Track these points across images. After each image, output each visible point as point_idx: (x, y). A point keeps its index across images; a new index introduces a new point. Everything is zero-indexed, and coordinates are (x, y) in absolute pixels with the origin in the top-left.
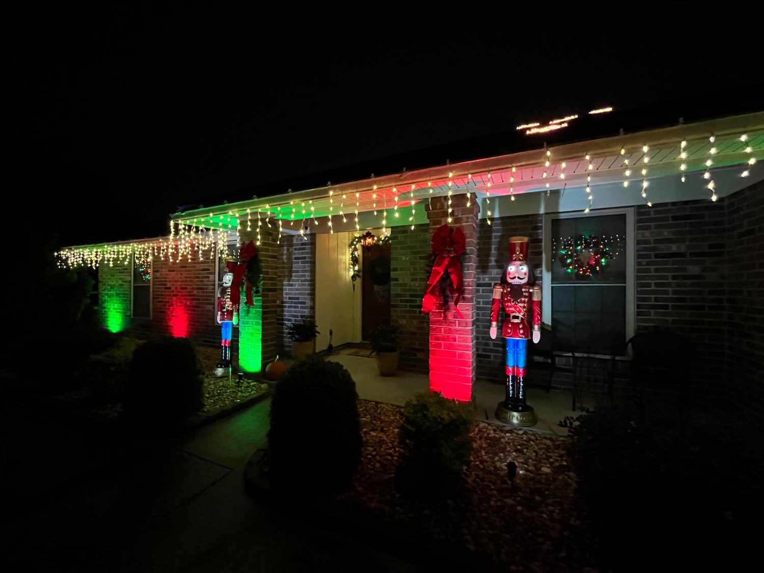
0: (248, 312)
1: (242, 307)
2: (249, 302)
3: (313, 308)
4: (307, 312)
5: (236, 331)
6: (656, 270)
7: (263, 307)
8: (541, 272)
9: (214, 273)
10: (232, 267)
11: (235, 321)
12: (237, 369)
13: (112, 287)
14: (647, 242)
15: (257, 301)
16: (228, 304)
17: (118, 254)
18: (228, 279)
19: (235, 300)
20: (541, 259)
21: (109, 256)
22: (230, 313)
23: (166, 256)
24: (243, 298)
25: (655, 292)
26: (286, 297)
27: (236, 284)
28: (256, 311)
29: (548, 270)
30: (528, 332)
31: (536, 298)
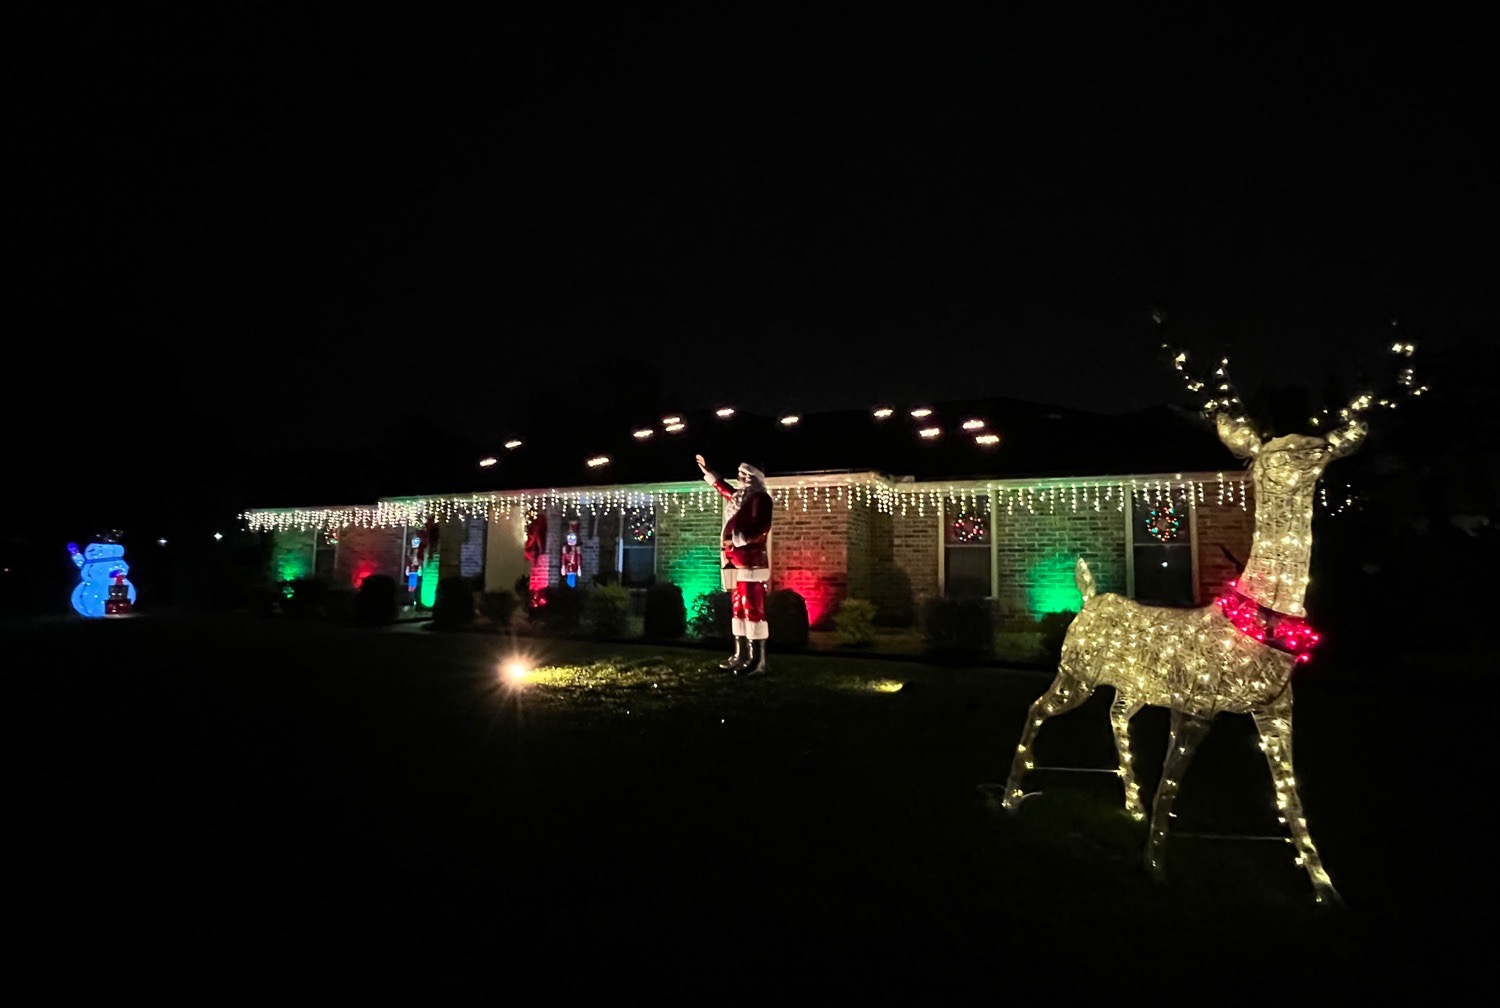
0: (429, 565)
1: (425, 562)
2: (431, 558)
3: (484, 568)
4: (478, 570)
5: (420, 579)
7: (440, 561)
8: (619, 540)
9: (402, 538)
10: (420, 533)
11: (419, 572)
12: (420, 605)
13: (289, 551)
15: (436, 556)
16: (415, 561)
17: (310, 519)
18: (416, 543)
19: (421, 557)
20: (619, 533)
21: (300, 520)
22: (416, 568)
23: (361, 522)
24: (426, 556)
26: (463, 558)
27: (422, 547)
28: (435, 564)
29: (622, 538)
30: (575, 570)
31: (579, 552)
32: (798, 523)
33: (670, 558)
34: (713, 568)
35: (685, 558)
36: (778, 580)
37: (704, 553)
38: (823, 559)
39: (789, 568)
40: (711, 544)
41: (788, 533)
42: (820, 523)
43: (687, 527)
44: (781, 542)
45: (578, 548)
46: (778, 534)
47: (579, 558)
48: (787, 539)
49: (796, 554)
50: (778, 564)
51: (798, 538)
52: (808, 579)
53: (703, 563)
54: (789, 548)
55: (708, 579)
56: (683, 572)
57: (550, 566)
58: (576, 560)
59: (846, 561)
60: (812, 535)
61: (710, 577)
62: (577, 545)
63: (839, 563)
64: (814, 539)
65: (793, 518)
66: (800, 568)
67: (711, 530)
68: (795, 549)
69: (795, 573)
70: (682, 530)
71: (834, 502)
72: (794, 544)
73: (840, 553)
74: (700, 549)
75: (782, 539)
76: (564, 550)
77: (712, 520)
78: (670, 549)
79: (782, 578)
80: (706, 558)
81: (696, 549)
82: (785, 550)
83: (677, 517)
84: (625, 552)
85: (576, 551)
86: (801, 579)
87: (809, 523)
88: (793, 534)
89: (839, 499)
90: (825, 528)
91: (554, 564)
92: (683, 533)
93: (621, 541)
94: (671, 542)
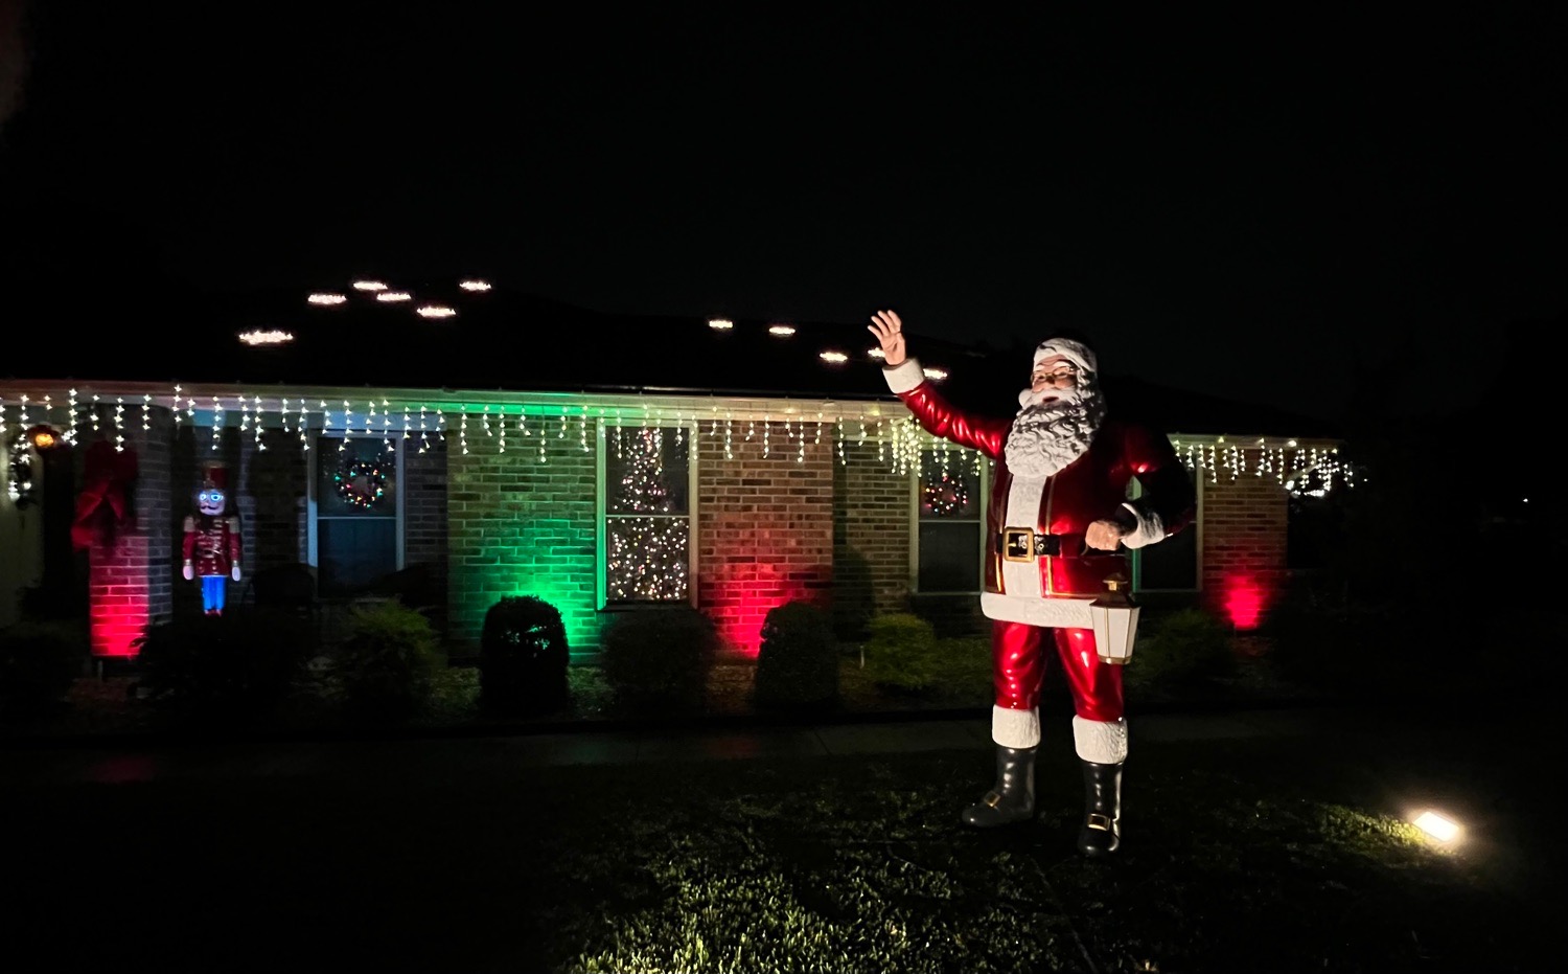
6: (425, 503)
8: (306, 502)
14: (415, 471)
20: (306, 484)
25: (423, 526)
29: (312, 498)
30: (226, 569)
31: (233, 530)
32: (745, 482)
33: (482, 543)
34: (580, 561)
35: (515, 543)
36: (712, 580)
37: (557, 534)
38: (792, 543)
39: (731, 560)
40: (573, 516)
41: (729, 499)
42: (787, 483)
43: (519, 481)
44: (715, 514)
45: (232, 522)
46: (711, 500)
47: (234, 542)
48: (727, 508)
49: (744, 534)
50: (710, 552)
51: (747, 508)
52: (764, 576)
53: (555, 552)
54: (729, 525)
55: (569, 582)
56: (512, 569)
57: (153, 562)
58: (225, 546)
59: (831, 547)
60: (773, 503)
61: (574, 579)
62: (226, 515)
63: (820, 551)
64: (775, 509)
65: (737, 474)
66: (752, 559)
67: (572, 490)
68: (743, 526)
69: (744, 569)
70: (504, 489)
71: (810, 446)
72: (742, 518)
73: (822, 534)
74: (550, 525)
75: (717, 508)
76: (189, 525)
77: (575, 471)
78: (478, 524)
79: (720, 577)
80: (563, 542)
81: (541, 525)
82: (724, 529)
83: (493, 461)
84: (322, 526)
85: (226, 527)
86: (753, 577)
87: (768, 482)
88: (738, 500)
89: (817, 441)
90: (794, 491)
91: (161, 556)
92: (509, 495)
93: (312, 507)
94: (482, 511)
